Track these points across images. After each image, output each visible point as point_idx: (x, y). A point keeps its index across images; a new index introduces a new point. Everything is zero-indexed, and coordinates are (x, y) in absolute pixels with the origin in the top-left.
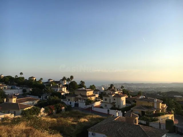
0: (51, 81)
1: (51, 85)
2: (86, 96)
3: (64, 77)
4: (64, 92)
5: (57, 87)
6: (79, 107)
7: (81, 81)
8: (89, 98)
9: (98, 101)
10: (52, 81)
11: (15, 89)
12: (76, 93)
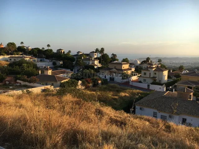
0: (80, 53)
1: (82, 58)
2: (122, 70)
3: (97, 49)
4: (97, 66)
5: (89, 60)
6: (115, 81)
7: (113, 54)
8: (125, 72)
9: (135, 76)
10: (82, 53)
11: (44, 61)
12: (110, 66)
